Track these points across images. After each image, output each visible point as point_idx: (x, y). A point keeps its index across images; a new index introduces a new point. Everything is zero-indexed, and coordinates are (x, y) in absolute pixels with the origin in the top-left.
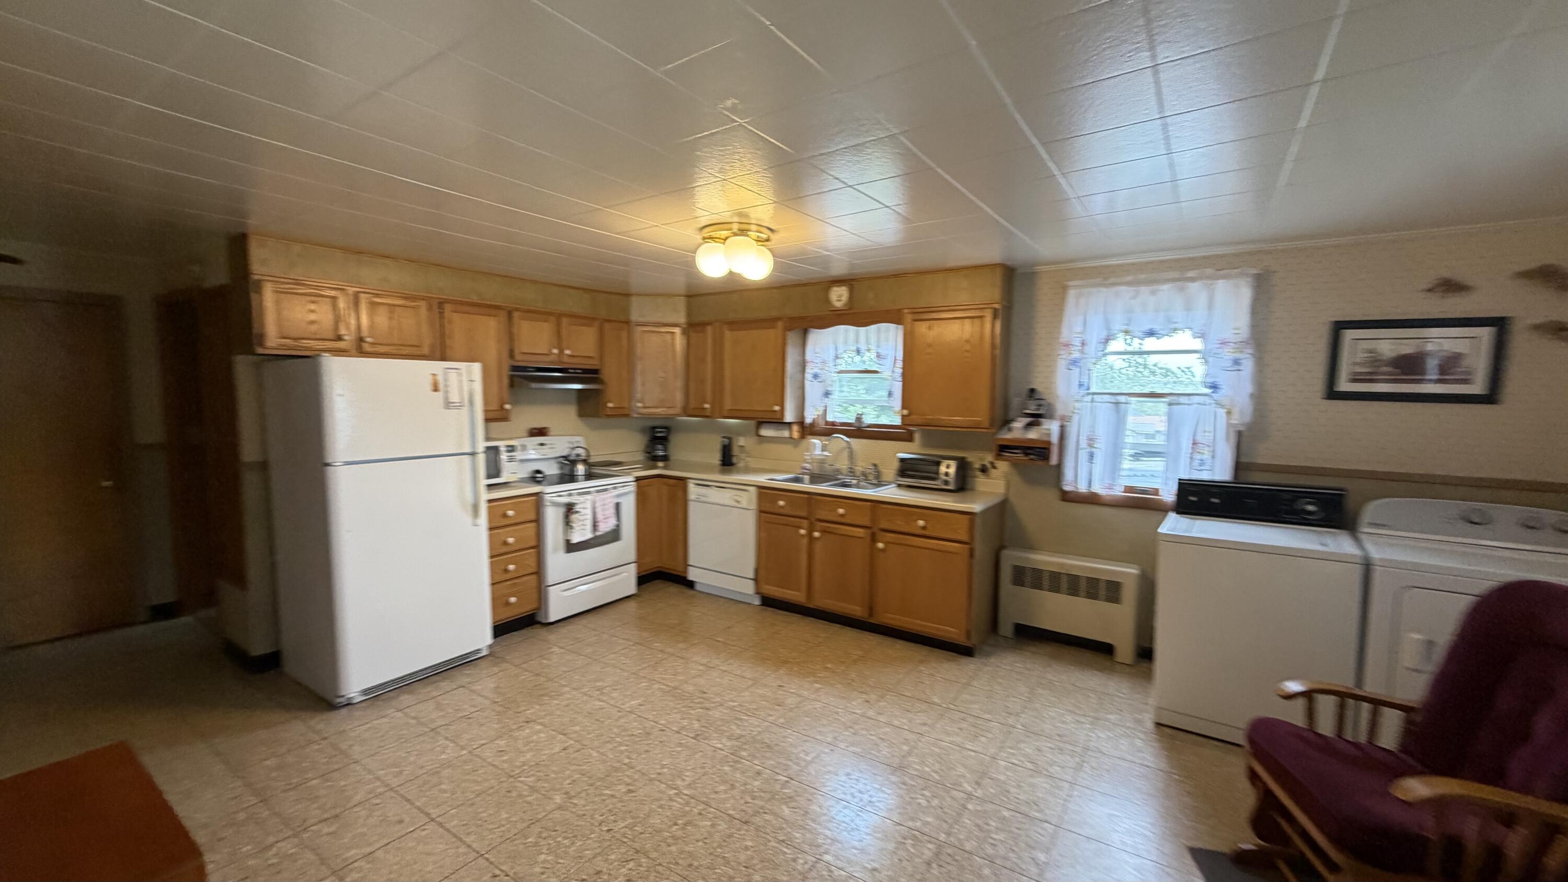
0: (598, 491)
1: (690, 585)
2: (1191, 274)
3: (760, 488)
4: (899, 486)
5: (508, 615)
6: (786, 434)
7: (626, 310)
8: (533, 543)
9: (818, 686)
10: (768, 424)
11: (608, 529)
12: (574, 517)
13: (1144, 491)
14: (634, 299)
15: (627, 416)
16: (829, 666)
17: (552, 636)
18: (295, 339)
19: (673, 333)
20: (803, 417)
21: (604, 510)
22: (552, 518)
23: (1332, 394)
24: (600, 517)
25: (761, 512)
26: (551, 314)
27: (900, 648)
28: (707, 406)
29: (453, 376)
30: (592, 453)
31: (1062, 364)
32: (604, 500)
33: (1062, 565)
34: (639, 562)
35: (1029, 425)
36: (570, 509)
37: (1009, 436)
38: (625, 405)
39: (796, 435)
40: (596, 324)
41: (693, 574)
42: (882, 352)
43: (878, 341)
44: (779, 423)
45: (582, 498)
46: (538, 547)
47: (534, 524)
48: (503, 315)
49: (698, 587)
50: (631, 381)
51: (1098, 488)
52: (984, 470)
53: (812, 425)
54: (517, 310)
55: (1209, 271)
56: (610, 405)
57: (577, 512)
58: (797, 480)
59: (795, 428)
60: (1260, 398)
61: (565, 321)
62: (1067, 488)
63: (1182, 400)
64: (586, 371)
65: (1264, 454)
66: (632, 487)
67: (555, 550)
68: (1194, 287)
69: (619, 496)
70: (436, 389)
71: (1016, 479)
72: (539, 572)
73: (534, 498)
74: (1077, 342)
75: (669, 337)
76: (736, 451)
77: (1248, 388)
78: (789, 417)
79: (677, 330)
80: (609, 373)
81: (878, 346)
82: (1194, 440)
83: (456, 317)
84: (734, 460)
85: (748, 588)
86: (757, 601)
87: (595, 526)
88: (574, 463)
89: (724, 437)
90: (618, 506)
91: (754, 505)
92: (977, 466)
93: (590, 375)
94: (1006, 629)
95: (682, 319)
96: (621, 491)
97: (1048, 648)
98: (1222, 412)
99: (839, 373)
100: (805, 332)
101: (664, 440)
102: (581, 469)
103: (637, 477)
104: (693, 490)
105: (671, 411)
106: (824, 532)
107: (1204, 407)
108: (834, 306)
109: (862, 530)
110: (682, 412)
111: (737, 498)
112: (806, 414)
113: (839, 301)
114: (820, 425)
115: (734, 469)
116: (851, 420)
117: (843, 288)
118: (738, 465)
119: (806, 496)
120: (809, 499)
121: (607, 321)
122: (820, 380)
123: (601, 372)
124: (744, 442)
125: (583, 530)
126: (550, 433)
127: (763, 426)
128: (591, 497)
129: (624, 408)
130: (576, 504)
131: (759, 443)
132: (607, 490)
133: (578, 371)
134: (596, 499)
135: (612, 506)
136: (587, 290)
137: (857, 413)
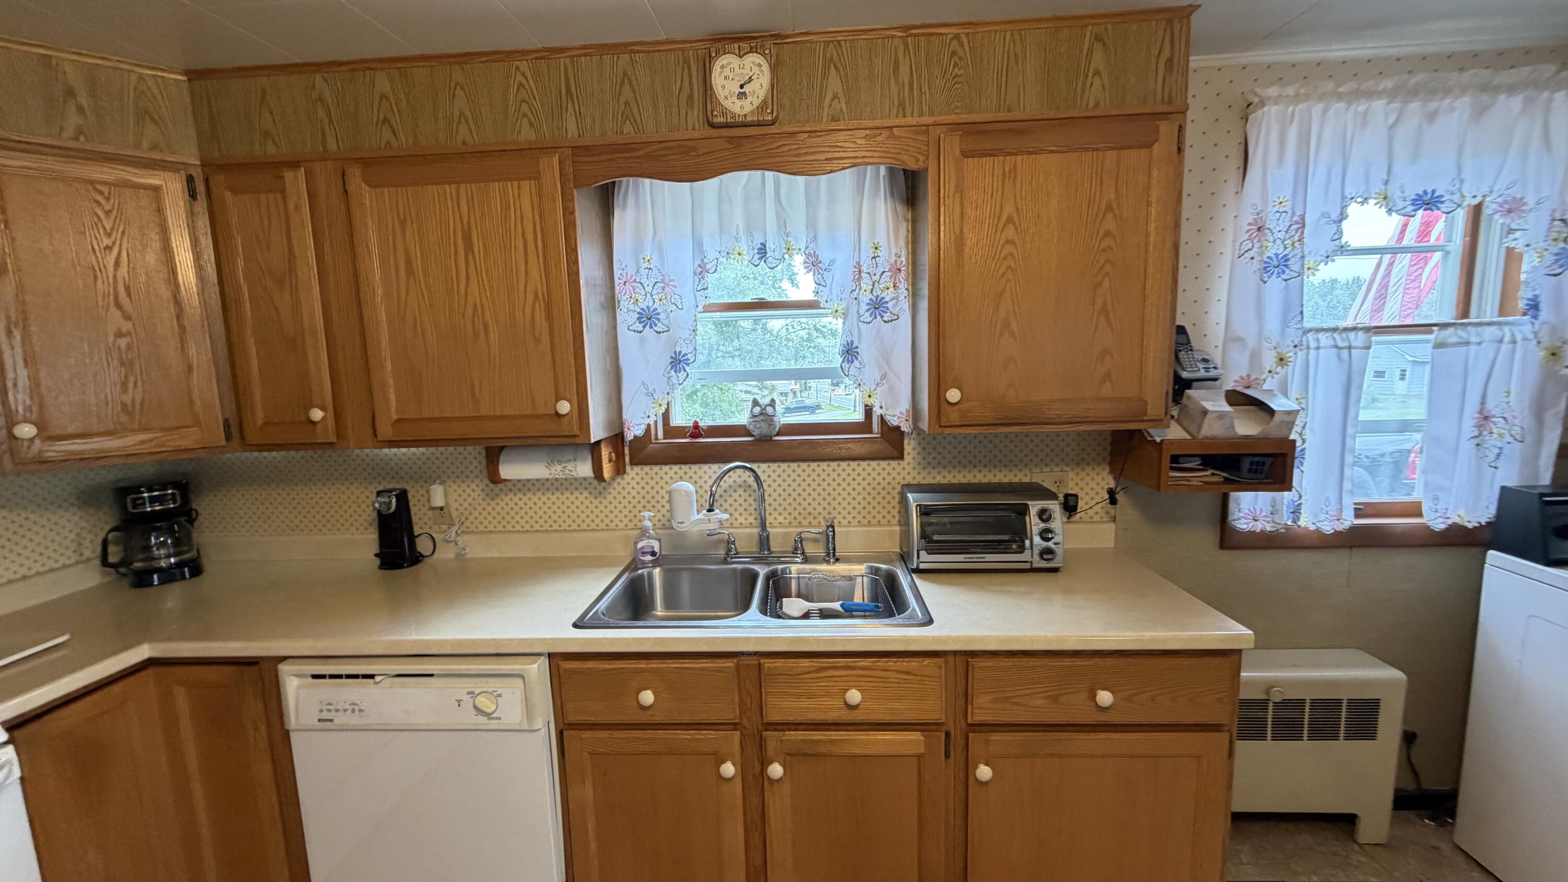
3: (553, 657)
4: (920, 573)
6: (584, 468)
10: (520, 452)
19: (156, 189)
20: (622, 425)
25: (567, 728)
28: (317, 414)
39: (606, 469)
44: (571, 444)
52: (1070, 504)
53: (643, 438)
59: (606, 453)
63: (1471, 334)
74: (1277, 222)
76: (421, 522)
78: (597, 432)
79: (170, 183)
84: (423, 546)
92: (1061, 498)
95: (187, 155)
98: (1539, 355)
105: (189, 439)
107: (1506, 347)
108: (724, 112)
109: (916, 736)
110: (228, 438)
111: (482, 701)
112: (624, 417)
113: (742, 95)
114: (657, 439)
115: (422, 569)
116: (742, 418)
117: (754, 59)
118: (436, 556)
119: (729, 664)
120: (740, 670)
122: (659, 326)
124: (446, 497)
127: (504, 457)
131: (493, 496)
137: (755, 403)
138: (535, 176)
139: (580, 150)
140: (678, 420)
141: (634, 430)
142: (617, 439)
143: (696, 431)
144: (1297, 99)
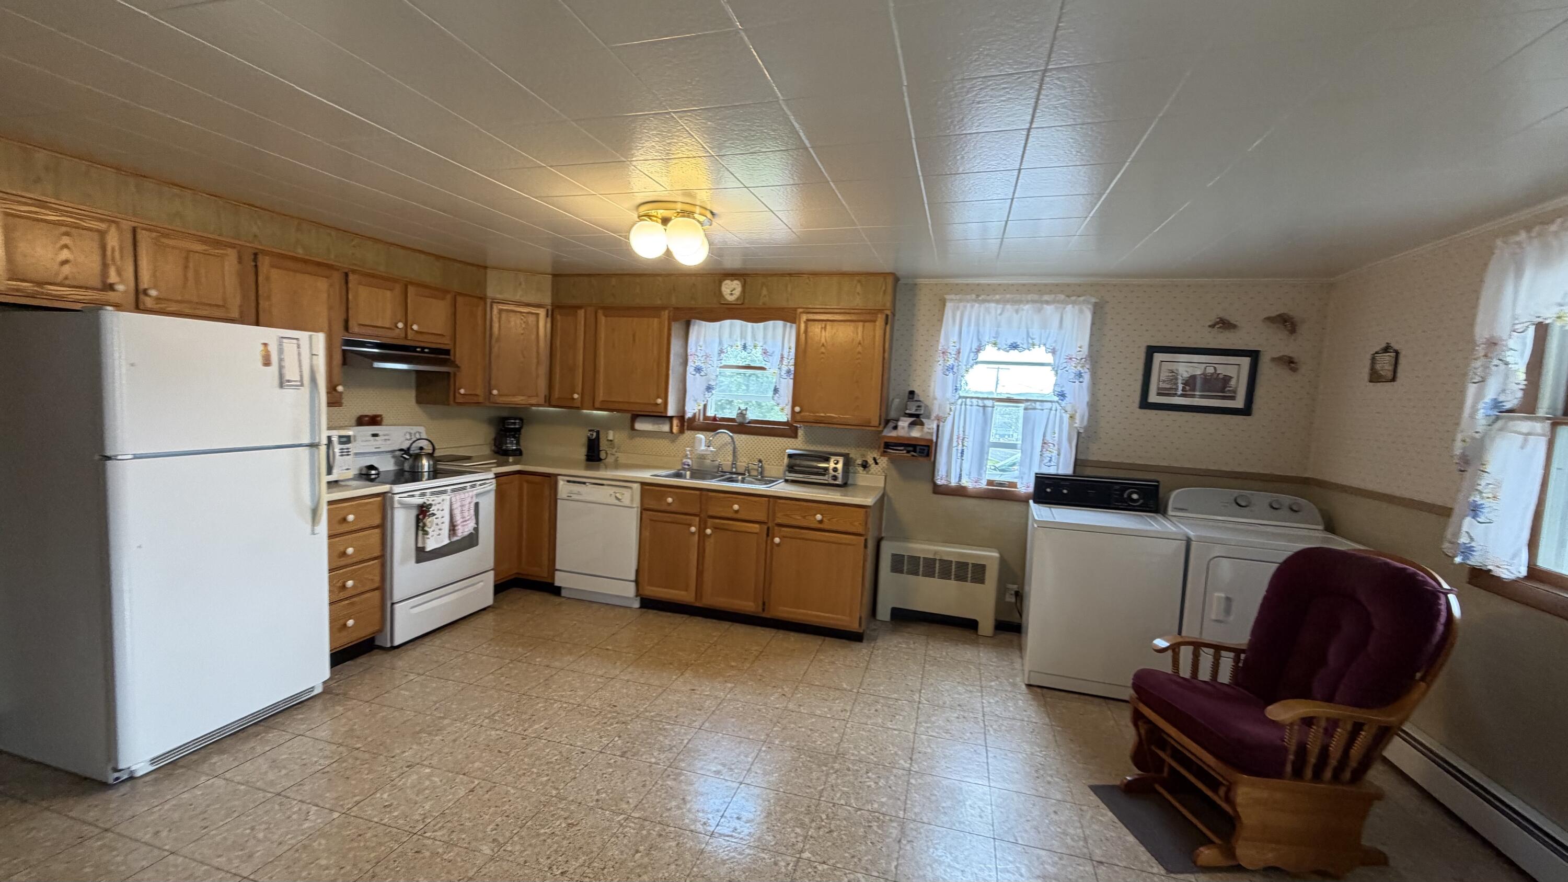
0: (454, 491)
1: (557, 591)
2: (1046, 297)
3: (643, 484)
4: (786, 481)
5: (346, 640)
6: (666, 428)
7: (482, 284)
8: (377, 553)
9: (729, 685)
10: (643, 418)
11: (466, 534)
12: (428, 521)
13: (1001, 484)
14: (489, 271)
15: (480, 404)
16: (733, 664)
17: (402, 662)
18: (40, 284)
19: (537, 314)
20: (684, 412)
21: (462, 512)
22: (402, 521)
23: (1145, 404)
24: (458, 519)
25: (644, 509)
26: (395, 281)
27: (793, 640)
28: (576, 396)
29: (290, 348)
30: (436, 447)
31: (939, 368)
32: (463, 500)
33: (936, 553)
34: (497, 568)
35: (912, 424)
36: (423, 511)
37: (894, 434)
38: (478, 392)
39: (676, 430)
40: (449, 297)
41: (560, 580)
42: (770, 350)
43: (765, 337)
44: (661, 416)
45: (438, 499)
46: (383, 558)
47: (378, 531)
48: (337, 277)
49: (564, 593)
51: (965, 482)
52: (865, 465)
53: (693, 419)
54: (354, 272)
55: (1062, 297)
56: (462, 391)
57: (434, 514)
58: (678, 475)
59: (675, 422)
60: (1093, 406)
61: (411, 290)
62: (939, 482)
63: (1038, 405)
64: (433, 351)
65: (1096, 453)
66: (492, 486)
67: (404, 561)
68: (1049, 309)
69: (478, 495)
70: (267, 362)
71: (894, 473)
72: (383, 586)
73: (379, 499)
74: (953, 351)
75: (532, 319)
76: (603, 444)
77: (1085, 397)
78: (671, 412)
79: (542, 312)
80: (463, 354)
81: (765, 343)
82: (1043, 440)
83: (275, 274)
84: (603, 455)
85: (629, 590)
86: (637, 605)
87: (453, 528)
88: (417, 457)
89: (590, 431)
90: (476, 507)
91: (637, 503)
92: (859, 462)
93: (440, 355)
94: (884, 613)
95: (548, 300)
96: (479, 489)
97: (923, 628)
98: (1066, 417)
99: (721, 367)
100: (688, 325)
101: (516, 433)
102: (425, 463)
103: (495, 474)
104: (563, 487)
105: (530, 401)
106: (715, 528)
107: (1053, 412)
108: (725, 299)
109: (757, 526)
110: (545, 402)
111: (618, 495)
112: (686, 408)
113: (731, 294)
114: (699, 419)
115: (602, 464)
116: (733, 415)
117: (736, 282)
118: (607, 460)
119: (697, 492)
120: (701, 495)
121: (460, 294)
122: (702, 374)
123: (452, 352)
124: (614, 436)
125: (439, 535)
126: (385, 422)
127: (638, 419)
128: (446, 497)
129: (477, 395)
130: (431, 505)
131: (632, 437)
132: (464, 488)
133: (426, 350)
134: (453, 500)
135: (472, 506)
136: (438, 257)
137: (739, 409)
138: (659, 317)
139: (677, 309)
140: (710, 413)
141: (689, 415)
142: (681, 418)
143: (715, 419)
144: (960, 301)
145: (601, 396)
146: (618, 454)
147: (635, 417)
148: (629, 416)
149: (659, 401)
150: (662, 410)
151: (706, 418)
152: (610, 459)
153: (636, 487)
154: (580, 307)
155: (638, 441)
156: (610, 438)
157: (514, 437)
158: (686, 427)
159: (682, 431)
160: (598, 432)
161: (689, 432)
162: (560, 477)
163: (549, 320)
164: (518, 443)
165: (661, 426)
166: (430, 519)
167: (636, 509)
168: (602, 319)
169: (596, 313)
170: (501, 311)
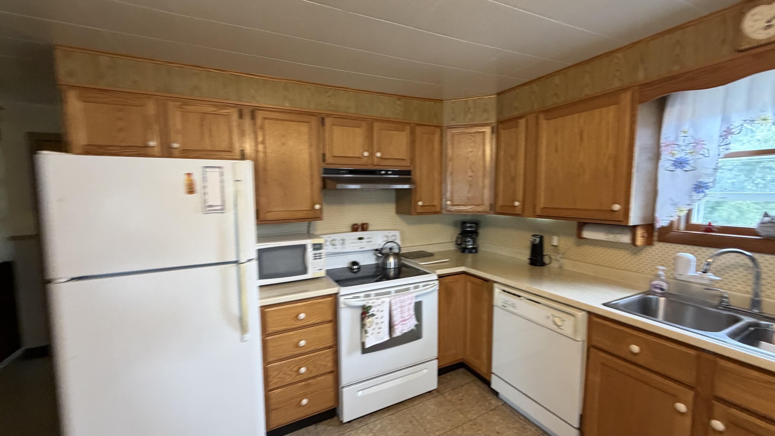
0: (397, 292)
1: (496, 393)
3: (590, 314)
5: (302, 414)
6: (626, 238)
7: (438, 114)
8: (330, 344)
10: (593, 226)
11: (407, 330)
12: (368, 321)
14: (446, 104)
15: (436, 213)
18: (101, 146)
19: (483, 132)
20: (653, 220)
21: (402, 312)
22: (348, 320)
24: (397, 319)
25: (592, 347)
26: (363, 119)
28: (517, 204)
29: (213, 176)
32: (403, 301)
34: (440, 358)
36: (366, 312)
38: (436, 203)
39: (640, 241)
40: (408, 128)
41: (496, 384)
44: (619, 225)
45: (380, 300)
47: (330, 325)
48: (314, 121)
49: (501, 397)
50: (442, 181)
54: (329, 115)
56: (421, 203)
57: (373, 315)
59: (640, 232)
61: (376, 126)
64: (398, 172)
66: (435, 287)
67: (350, 352)
69: (421, 296)
70: (191, 190)
73: (330, 299)
75: (479, 137)
76: (547, 250)
78: (634, 219)
79: (488, 130)
80: (421, 174)
83: (268, 124)
84: (546, 260)
87: (391, 328)
88: (386, 256)
89: (534, 236)
90: (418, 307)
91: (582, 335)
93: (405, 175)
95: (493, 120)
96: (423, 290)
100: (663, 104)
101: (474, 234)
103: (442, 275)
104: (499, 296)
105: (480, 209)
106: (732, 424)
108: (750, 40)
110: (491, 210)
111: (557, 320)
112: (656, 215)
113: (769, 27)
114: (678, 229)
115: (545, 269)
116: (752, 224)
118: (551, 265)
119: (692, 352)
120: (698, 357)
121: (419, 125)
122: (688, 168)
123: (413, 173)
124: (559, 241)
125: (379, 333)
126: (370, 228)
127: (586, 228)
128: (386, 299)
129: (434, 206)
130: (370, 307)
131: (579, 245)
132: (408, 289)
133: (390, 173)
134: (393, 302)
135: (412, 306)
136: (400, 97)
138: (618, 103)
139: (646, 85)
140: (697, 220)
141: (662, 223)
142: (649, 226)
143: (709, 228)
145: (542, 202)
146: (562, 261)
147: (582, 225)
148: (575, 223)
149: (617, 207)
150: (621, 218)
151: (689, 226)
152: (555, 265)
153: (582, 316)
154: (521, 117)
155: (587, 249)
156: (555, 243)
157: (471, 238)
158: (655, 238)
159: (649, 242)
160: (541, 238)
161: (661, 244)
162: (496, 285)
163: (494, 136)
164: (474, 242)
165: (618, 236)
166: (370, 319)
167: (581, 343)
168: (544, 123)
169: (537, 118)
170: (453, 135)
